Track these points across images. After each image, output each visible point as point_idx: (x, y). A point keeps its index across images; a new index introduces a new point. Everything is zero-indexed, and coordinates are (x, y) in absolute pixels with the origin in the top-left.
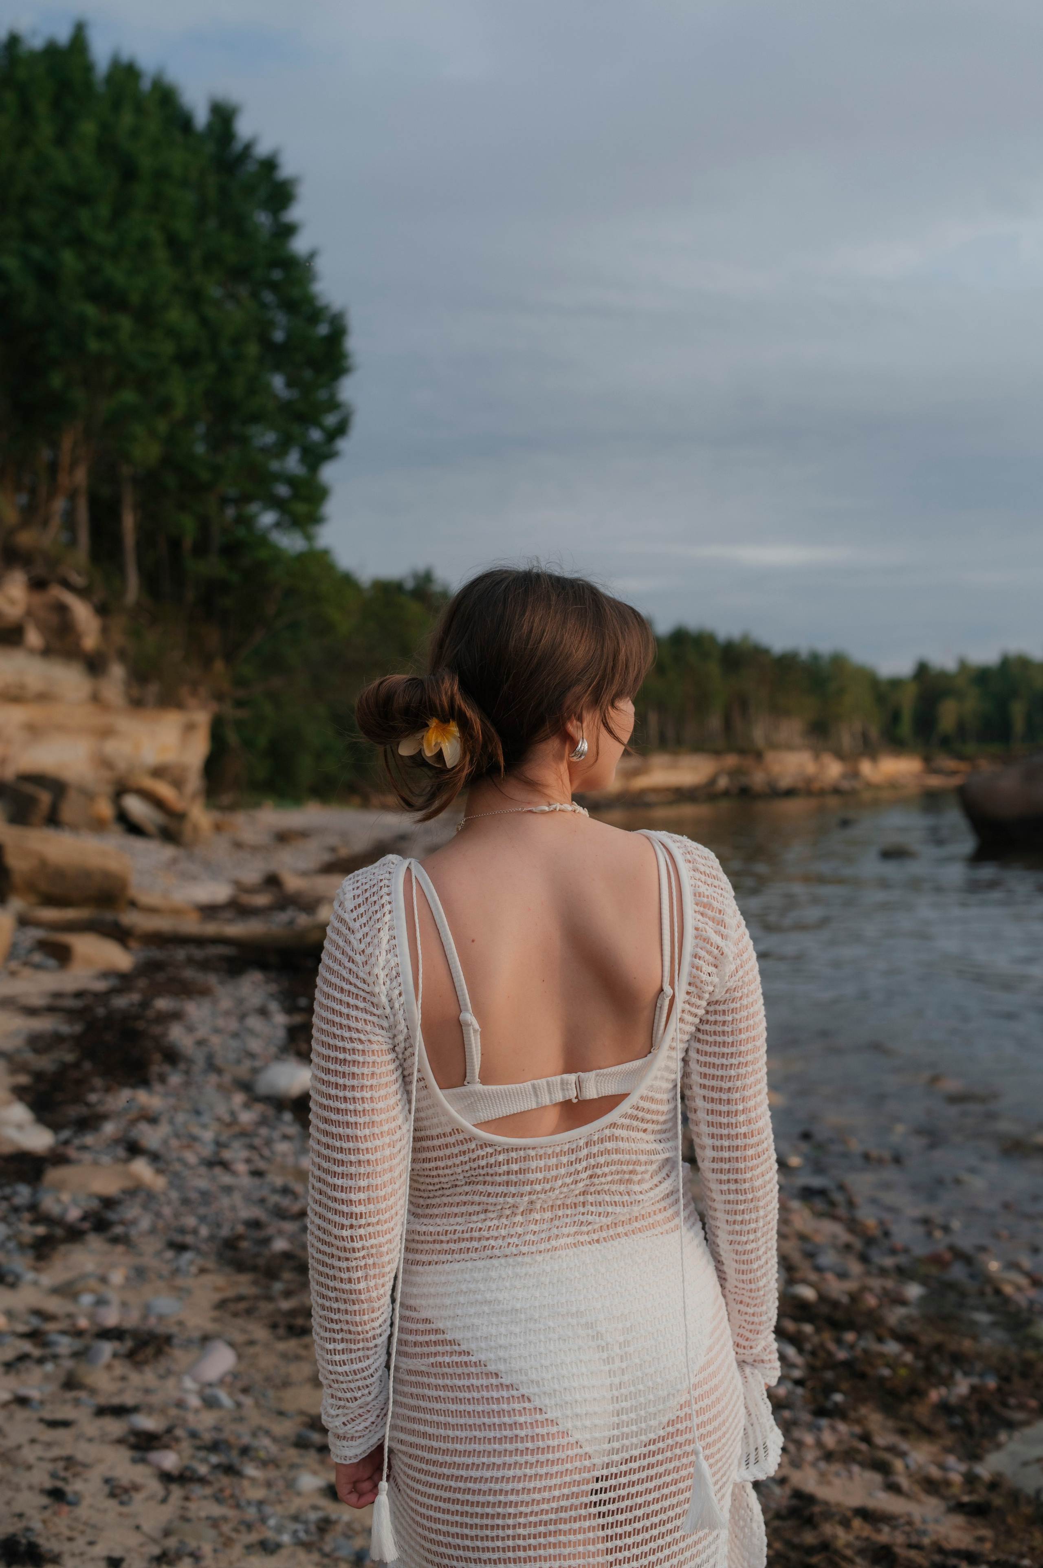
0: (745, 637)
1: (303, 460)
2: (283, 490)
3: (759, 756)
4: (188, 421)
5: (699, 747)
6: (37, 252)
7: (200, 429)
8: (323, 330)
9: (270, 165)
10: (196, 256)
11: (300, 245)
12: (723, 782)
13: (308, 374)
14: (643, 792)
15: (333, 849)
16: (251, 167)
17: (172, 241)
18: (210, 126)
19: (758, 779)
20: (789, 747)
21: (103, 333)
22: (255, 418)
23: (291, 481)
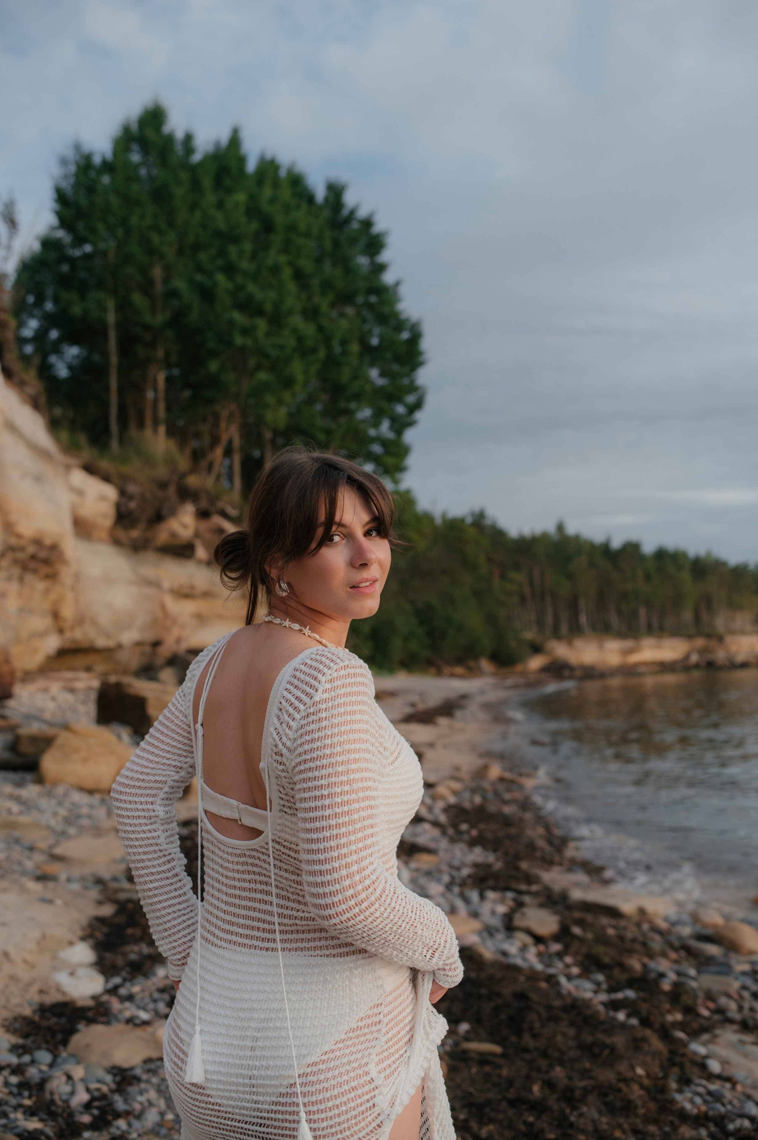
0: (709, 554)
1: (391, 428)
2: (377, 449)
3: (720, 639)
4: (311, 400)
5: (677, 632)
6: (199, 277)
7: (318, 407)
8: (405, 335)
9: (367, 223)
10: (315, 282)
11: (388, 278)
12: (694, 658)
13: (395, 367)
14: (636, 665)
15: (413, 705)
16: (355, 226)
17: (299, 275)
18: (326, 199)
19: (720, 656)
20: (743, 633)
21: (246, 332)
22: (358, 397)
23: (384, 443)
